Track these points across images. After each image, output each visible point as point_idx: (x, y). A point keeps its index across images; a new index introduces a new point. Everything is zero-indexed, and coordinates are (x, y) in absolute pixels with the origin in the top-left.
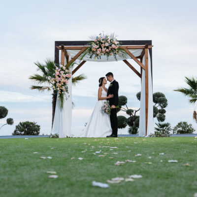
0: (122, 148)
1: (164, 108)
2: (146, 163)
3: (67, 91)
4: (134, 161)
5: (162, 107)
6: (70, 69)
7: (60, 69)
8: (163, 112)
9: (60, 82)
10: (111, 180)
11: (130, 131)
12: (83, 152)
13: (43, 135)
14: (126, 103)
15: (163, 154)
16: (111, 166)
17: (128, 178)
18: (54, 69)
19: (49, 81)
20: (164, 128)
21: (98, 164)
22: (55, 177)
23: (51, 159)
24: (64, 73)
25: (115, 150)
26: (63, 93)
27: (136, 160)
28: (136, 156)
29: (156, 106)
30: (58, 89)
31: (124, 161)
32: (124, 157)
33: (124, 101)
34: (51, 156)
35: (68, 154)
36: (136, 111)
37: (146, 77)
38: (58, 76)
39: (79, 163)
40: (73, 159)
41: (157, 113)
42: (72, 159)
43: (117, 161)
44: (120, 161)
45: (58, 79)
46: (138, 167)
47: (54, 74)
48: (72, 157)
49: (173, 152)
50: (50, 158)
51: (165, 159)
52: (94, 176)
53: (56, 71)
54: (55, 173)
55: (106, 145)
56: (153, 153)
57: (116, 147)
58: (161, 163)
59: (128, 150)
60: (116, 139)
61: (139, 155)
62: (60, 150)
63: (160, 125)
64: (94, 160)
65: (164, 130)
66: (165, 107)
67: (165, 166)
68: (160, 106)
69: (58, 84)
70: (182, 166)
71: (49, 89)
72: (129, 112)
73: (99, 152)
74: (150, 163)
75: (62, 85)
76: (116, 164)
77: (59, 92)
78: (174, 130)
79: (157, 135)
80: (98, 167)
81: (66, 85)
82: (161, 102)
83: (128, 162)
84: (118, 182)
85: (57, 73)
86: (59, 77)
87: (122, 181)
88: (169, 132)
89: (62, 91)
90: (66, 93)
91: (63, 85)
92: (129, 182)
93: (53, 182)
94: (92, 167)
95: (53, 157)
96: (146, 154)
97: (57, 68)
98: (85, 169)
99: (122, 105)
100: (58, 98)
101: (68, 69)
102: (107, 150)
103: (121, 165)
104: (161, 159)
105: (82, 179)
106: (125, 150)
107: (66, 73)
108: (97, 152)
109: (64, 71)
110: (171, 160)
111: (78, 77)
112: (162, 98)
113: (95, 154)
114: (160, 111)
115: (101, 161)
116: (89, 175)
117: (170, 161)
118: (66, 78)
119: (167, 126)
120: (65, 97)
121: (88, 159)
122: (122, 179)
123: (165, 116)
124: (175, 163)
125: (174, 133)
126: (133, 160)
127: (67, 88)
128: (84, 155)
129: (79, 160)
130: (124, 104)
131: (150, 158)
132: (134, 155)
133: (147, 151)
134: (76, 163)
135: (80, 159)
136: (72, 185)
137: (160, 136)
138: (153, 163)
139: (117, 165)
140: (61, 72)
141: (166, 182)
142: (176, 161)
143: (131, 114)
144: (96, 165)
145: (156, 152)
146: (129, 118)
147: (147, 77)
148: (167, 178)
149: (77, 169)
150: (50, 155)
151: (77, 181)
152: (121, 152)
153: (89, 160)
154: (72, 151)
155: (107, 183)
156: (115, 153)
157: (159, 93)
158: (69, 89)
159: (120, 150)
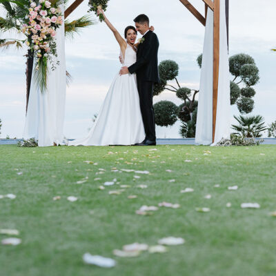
0: (160, 172)
1: (251, 87)
2: (198, 209)
3: (54, 52)
4: (176, 206)
5: (247, 83)
6: (60, 6)
7: (39, 7)
8: (249, 93)
9: (39, 33)
10: (121, 249)
11: (183, 131)
12: (79, 182)
13: (8, 138)
14: (176, 74)
15: (235, 188)
16: (128, 217)
17: (157, 244)
18: (26, 7)
19: (18, 27)
20: (251, 126)
21: (104, 213)
22: (15, 242)
23: (13, 200)
24: (48, 15)
25: (144, 179)
26: (46, 55)
27: (180, 203)
28: (182, 191)
29: (236, 82)
30: (36, 47)
31: (156, 206)
32: (158, 194)
33: (171, 70)
34: (14, 194)
35: (50, 186)
36: (196, 92)
37: (214, 26)
38: (36, 20)
39: (67, 210)
40: (58, 200)
41: (237, 96)
42: (55, 199)
43: (142, 205)
44: (149, 206)
45: (35, 27)
46: (180, 219)
47: (26, 17)
48: (55, 194)
49: (257, 182)
50: (11, 196)
51: (237, 201)
52: (91, 240)
53: (31, 10)
54: (15, 232)
55: (129, 167)
56: (217, 186)
57: (146, 172)
58: (227, 208)
59: (170, 178)
60: (151, 149)
61: (188, 190)
62: (35, 178)
63: (242, 119)
64: (98, 202)
65: (250, 130)
66: (253, 83)
67: (233, 215)
68: (245, 81)
69: (35, 38)
70: (266, 217)
71: (19, 44)
72: (182, 93)
73: (111, 183)
74: (206, 209)
75: (44, 40)
76: (138, 212)
77: (38, 54)
78: (270, 130)
79: (235, 141)
80: (102, 219)
81: (51, 39)
82: (247, 74)
83: (163, 207)
84: (135, 254)
85: (33, 14)
86: (38, 22)
87: (144, 252)
88: (260, 133)
89: (43, 51)
90: (51, 55)
91: (46, 40)
92: (157, 253)
93: (8, 254)
94: (91, 219)
95: (18, 194)
96: (202, 189)
97: (33, 4)
98: (75, 224)
99: (168, 79)
100: (35, 67)
101: (56, 6)
102: (129, 179)
103: (148, 215)
104: (229, 201)
105: (66, 246)
106: (164, 179)
107: (53, 15)
108: (107, 183)
109: (48, 9)
110: (248, 202)
111: (79, 21)
112: (248, 65)
113: (102, 187)
114: (243, 92)
115: (112, 206)
116: (81, 239)
117: (244, 205)
118: (53, 24)
119: (257, 123)
120: (49, 65)
121: (87, 199)
122: (143, 247)
123: (252, 102)
124: (254, 209)
125: (270, 135)
126: (173, 203)
127: (54, 46)
128: (80, 189)
129: (69, 201)
130: (172, 77)
131: (209, 197)
132: (178, 191)
133: (206, 182)
134: (60, 208)
135: (72, 199)
136: (44, 261)
137: (241, 143)
138: (211, 208)
139: (140, 215)
140: (41, 13)
141: (228, 253)
142: (256, 205)
143: (187, 97)
144: (100, 215)
145: (222, 183)
146: (181, 106)
147: (216, 26)
148: (231, 245)
149: (60, 224)
150: (12, 190)
151: (56, 252)
152: (154, 183)
153: (89, 203)
154: (60, 179)
155: (112, 256)
156: (142, 186)
157: (242, 56)
158: (58, 49)
159: (154, 178)
